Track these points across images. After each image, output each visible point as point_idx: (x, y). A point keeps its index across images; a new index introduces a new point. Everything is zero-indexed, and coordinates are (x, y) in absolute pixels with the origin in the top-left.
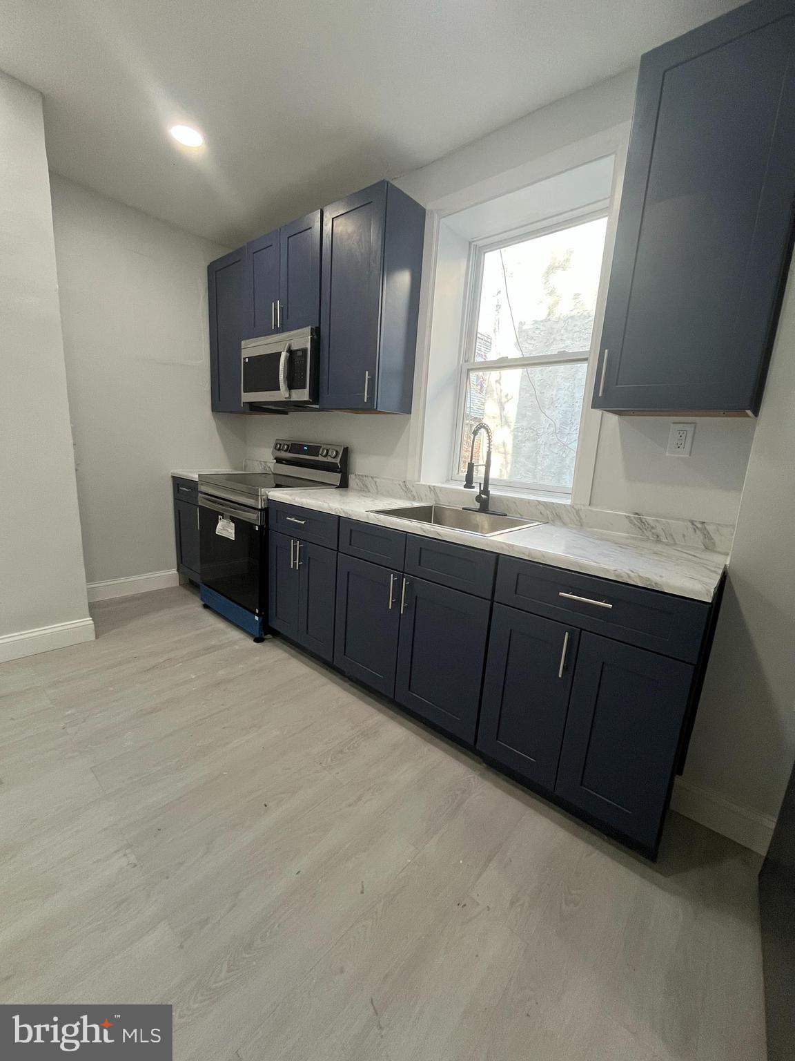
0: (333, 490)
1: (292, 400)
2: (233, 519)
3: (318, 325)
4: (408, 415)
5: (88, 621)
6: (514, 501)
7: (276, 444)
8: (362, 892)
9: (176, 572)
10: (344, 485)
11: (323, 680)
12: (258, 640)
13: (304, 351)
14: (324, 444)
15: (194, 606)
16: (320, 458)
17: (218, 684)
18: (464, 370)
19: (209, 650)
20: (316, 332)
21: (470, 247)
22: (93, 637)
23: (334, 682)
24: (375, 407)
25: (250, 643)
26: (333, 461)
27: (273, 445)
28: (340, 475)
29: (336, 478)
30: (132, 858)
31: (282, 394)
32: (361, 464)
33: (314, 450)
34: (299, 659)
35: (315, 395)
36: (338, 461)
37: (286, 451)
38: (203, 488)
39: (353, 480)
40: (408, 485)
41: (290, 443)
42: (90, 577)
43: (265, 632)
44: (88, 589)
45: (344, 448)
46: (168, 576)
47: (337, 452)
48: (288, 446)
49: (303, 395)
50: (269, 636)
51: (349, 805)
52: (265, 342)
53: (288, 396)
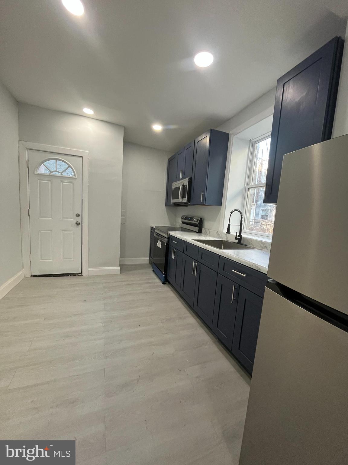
0: (195, 234)
1: (183, 202)
2: (161, 241)
3: (191, 177)
4: (220, 207)
5: (119, 268)
6: (251, 240)
7: (182, 217)
8: (152, 354)
9: (149, 259)
10: (200, 232)
11: (177, 299)
12: (164, 283)
13: (187, 185)
14: (195, 217)
15: (150, 270)
16: (193, 222)
17: (144, 293)
18: (247, 189)
19: (147, 283)
20: (190, 179)
21: (250, 142)
22: (119, 273)
23: (180, 301)
24: (205, 204)
25: (161, 284)
26: (196, 223)
27: (181, 217)
28: (198, 228)
29: (197, 229)
30: (103, 325)
31: (180, 200)
32: (207, 224)
33: (192, 219)
34: (173, 292)
35: (189, 200)
36: (198, 223)
37: (184, 219)
38: (156, 231)
39: (203, 230)
40: (219, 232)
41: (186, 217)
42: (121, 256)
43: (166, 281)
44: (120, 260)
45: (201, 219)
46: (145, 260)
47: (198, 220)
48: (185, 217)
49: (185, 200)
50: (167, 283)
51: (163, 334)
52: (177, 183)
53: (181, 200)
